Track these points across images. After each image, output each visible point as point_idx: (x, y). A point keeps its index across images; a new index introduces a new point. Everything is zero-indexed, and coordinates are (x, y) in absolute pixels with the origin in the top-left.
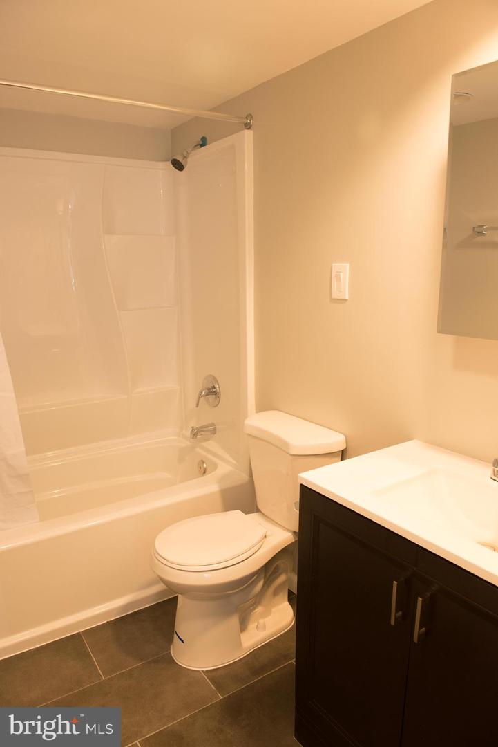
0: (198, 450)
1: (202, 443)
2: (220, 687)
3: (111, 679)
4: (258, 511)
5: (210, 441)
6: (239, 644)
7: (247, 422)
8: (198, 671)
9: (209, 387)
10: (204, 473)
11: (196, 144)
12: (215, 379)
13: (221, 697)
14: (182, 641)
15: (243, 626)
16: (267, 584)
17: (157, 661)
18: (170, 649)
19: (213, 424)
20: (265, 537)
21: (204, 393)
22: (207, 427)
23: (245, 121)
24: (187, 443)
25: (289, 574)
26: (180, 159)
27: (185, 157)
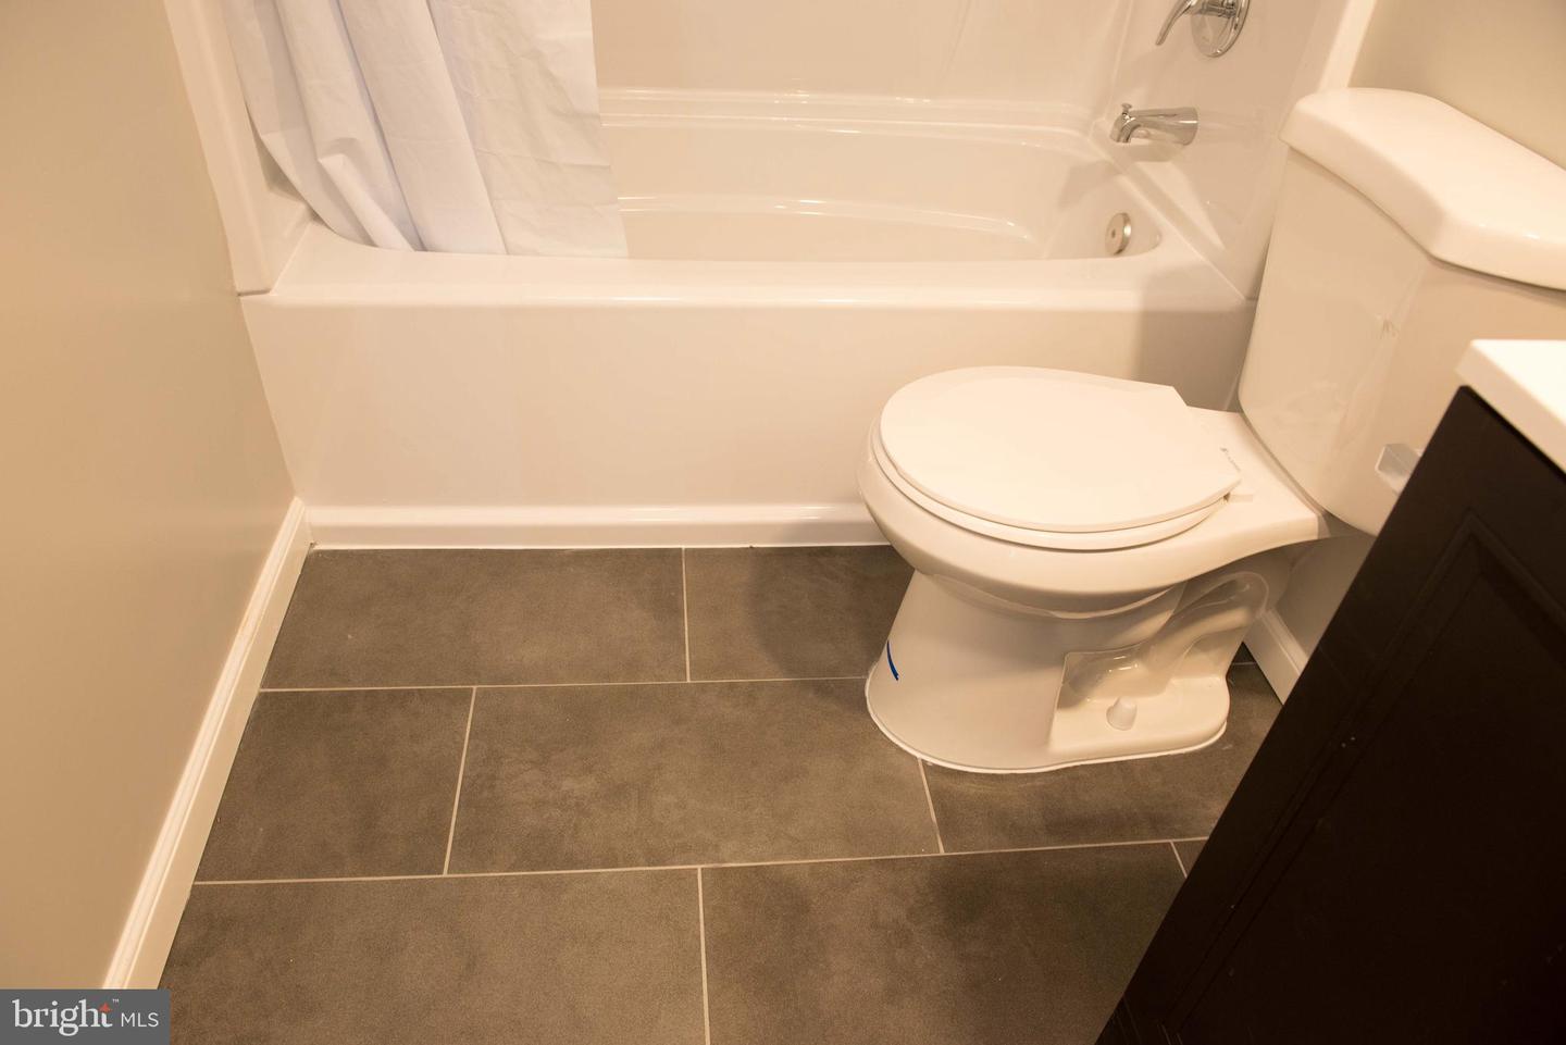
0: (1125, 182)
1: (1141, 164)
2: (949, 821)
3: (703, 688)
4: (1235, 407)
5: (1168, 165)
6: (1044, 737)
7: (1308, 106)
8: (914, 758)
10: (1120, 252)
13: (942, 852)
14: (896, 675)
15: (1071, 696)
16: (1183, 619)
17: (821, 689)
18: (867, 674)
19: (1192, 114)
20: (1226, 497)
22: (1173, 115)
24: (1097, 153)
25: (1262, 612)
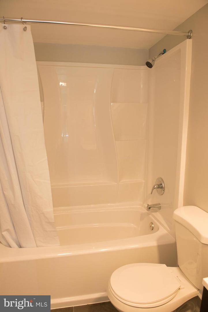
0: (150, 216)
1: (153, 213)
4: (178, 266)
5: (158, 213)
9: (159, 184)
10: (152, 229)
11: (160, 53)
12: (162, 180)
19: (160, 204)
20: (179, 289)
21: (156, 187)
22: (157, 205)
23: (187, 34)
24: (145, 211)
26: (150, 61)
27: (153, 61)
